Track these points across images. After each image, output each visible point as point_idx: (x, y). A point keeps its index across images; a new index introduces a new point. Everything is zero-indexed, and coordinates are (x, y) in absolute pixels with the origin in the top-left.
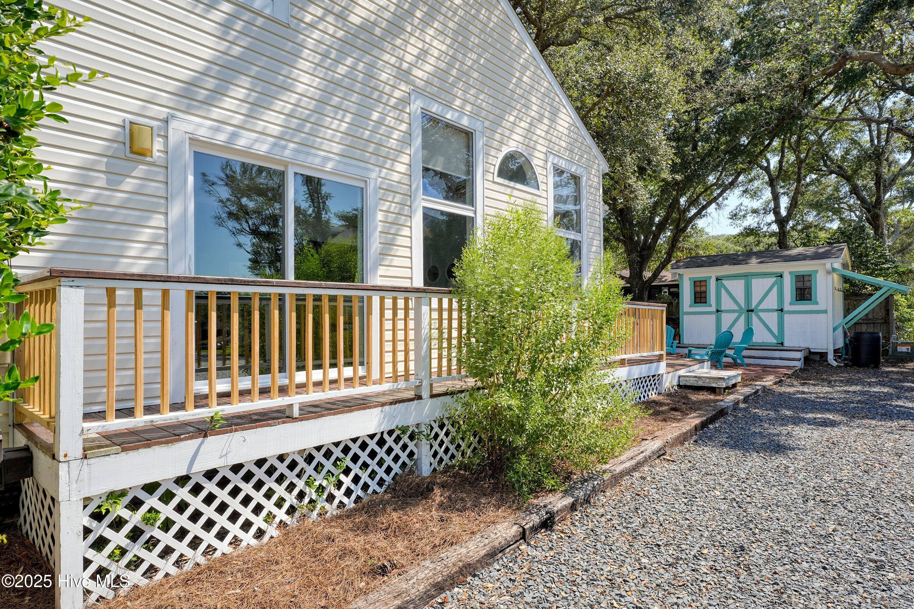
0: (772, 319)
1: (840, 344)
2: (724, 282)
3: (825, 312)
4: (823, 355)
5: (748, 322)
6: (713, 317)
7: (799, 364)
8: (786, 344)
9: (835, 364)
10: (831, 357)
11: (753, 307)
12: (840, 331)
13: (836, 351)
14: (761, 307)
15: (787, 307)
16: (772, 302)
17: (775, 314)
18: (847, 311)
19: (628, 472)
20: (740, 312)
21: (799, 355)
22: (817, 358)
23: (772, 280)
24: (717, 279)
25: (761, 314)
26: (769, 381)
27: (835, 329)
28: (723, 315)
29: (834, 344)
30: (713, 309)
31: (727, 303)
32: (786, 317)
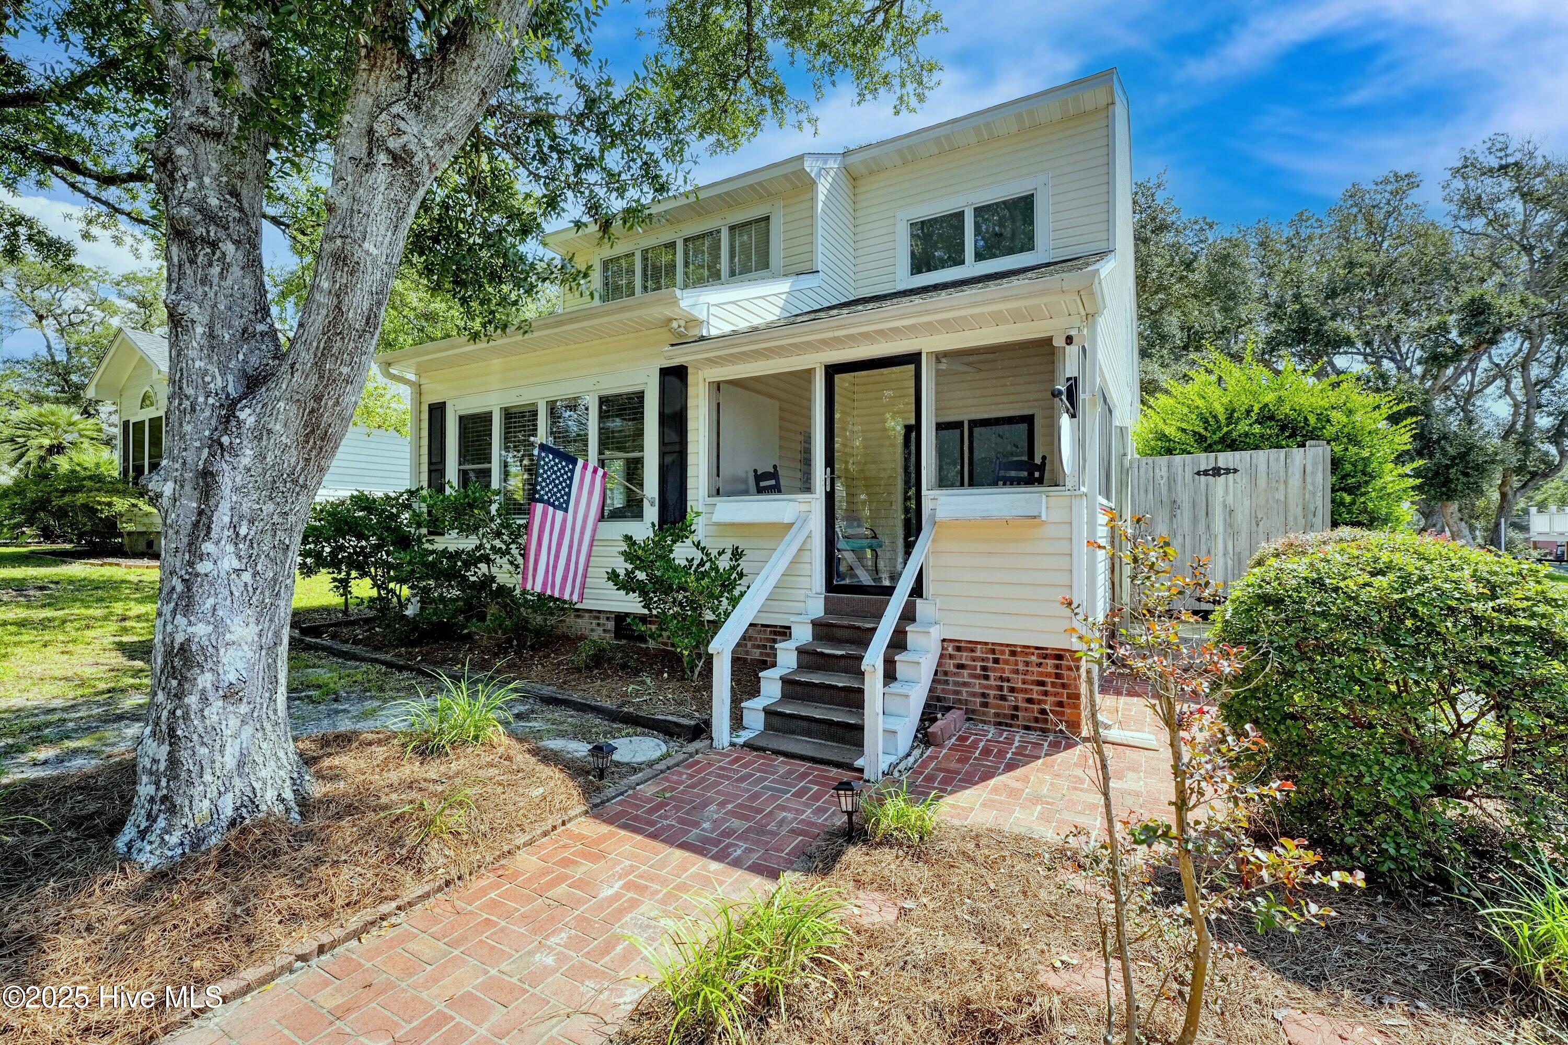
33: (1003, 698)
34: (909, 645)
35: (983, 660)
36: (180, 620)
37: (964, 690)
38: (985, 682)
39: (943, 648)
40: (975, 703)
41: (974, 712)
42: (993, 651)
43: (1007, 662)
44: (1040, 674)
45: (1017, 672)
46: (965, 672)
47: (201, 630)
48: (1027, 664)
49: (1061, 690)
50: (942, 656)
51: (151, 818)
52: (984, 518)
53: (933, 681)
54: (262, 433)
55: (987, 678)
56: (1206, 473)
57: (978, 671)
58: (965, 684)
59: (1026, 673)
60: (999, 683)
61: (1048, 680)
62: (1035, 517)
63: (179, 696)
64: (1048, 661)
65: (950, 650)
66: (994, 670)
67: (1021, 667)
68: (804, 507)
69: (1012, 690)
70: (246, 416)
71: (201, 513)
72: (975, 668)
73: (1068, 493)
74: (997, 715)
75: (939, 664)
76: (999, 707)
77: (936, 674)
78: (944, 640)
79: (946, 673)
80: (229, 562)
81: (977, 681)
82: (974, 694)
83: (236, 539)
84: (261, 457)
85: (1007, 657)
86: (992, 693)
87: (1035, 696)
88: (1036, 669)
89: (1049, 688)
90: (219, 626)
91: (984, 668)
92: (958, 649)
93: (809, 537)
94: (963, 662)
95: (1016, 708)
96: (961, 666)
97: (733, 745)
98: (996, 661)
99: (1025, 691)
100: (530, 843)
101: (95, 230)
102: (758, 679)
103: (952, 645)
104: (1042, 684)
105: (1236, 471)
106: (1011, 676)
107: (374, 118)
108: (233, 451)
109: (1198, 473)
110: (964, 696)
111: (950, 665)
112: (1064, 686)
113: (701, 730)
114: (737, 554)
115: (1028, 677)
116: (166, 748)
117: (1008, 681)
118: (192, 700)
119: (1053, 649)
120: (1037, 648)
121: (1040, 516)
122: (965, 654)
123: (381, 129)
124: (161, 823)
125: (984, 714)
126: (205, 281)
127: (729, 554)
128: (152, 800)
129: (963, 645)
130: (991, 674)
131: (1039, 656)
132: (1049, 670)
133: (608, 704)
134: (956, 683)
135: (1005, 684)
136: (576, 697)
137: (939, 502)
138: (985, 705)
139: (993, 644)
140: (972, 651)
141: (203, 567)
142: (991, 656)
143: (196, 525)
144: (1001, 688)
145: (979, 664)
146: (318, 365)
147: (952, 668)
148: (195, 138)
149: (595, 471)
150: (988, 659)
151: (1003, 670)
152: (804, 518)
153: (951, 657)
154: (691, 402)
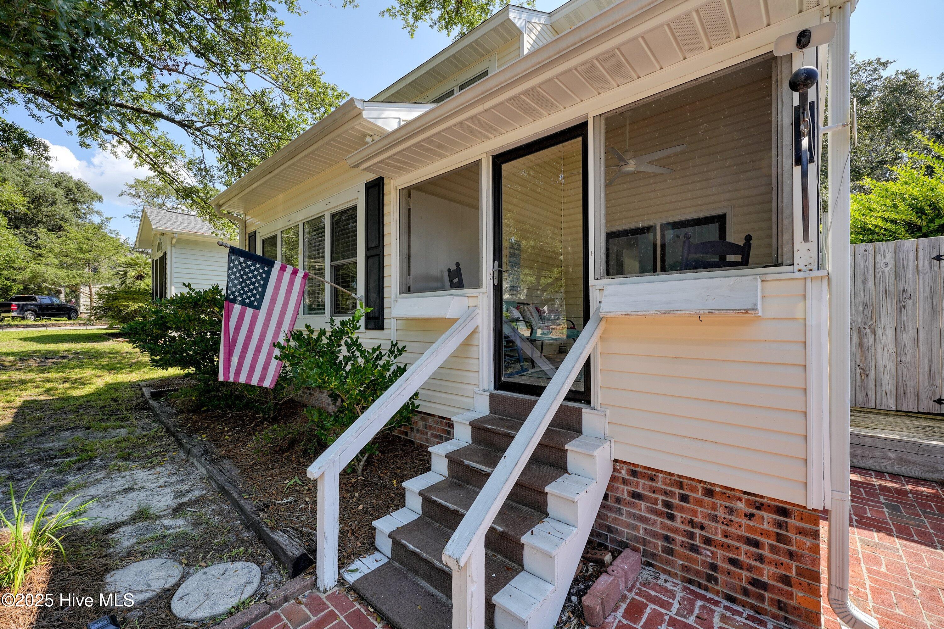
33: (694, 549)
34: (570, 467)
35: (666, 493)
37: (642, 526)
38: (669, 522)
39: (615, 470)
40: (655, 545)
41: (654, 556)
42: (680, 485)
43: (699, 503)
44: (751, 529)
45: (715, 519)
46: (643, 505)
48: (730, 511)
49: (786, 560)
50: (613, 479)
52: (664, 312)
53: (602, 506)
55: (671, 517)
57: (660, 507)
58: (642, 519)
59: (730, 523)
60: (689, 529)
61: (766, 541)
62: (746, 311)
64: (765, 514)
65: (624, 473)
66: (682, 510)
67: (721, 513)
68: (472, 302)
69: (708, 541)
72: (655, 502)
73: (800, 275)
74: (685, 568)
75: (610, 488)
76: (688, 559)
77: (606, 497)
78: (616, 461)
79: (618, 500)
81: (659, 519)
82: (654, 535)
85: (699, 495)
86: (679, 538)
87: (742, 558)
88: (745, 521)
89: (766, 552)
91: (667, 505)
92: (634, 473)
94: (640, 491)
95: (714, 567)
96: (636, 496)
98: (684, 498)
99: (728, 548)
101: (88, 141)
103: (625, 467)
104: (756, 544)
106: (706, 522)
110: (642, 534)
111: (623, 491)
112: (791, 555)
115: (732, 530)
117: (702, 528)
119: (772, 499)
120: (745, 493)
121: (755, 310)
122: (642, 481)
125: (667, 562)
129: (639, 469)
130: (678, 515)
131: (749, 504)
132: (766, 526)
134: (632, 516)
135: (698, 532)
137: (605, 292)
138: (670, 552)
139: (679, 476)
140: (652, 479)
142: (677, 491)
144: (691, 536)
145: (661, 498)
147: (625, 496)
150: (672, 494)
151: (695, 513)
152: (471, 313)
153: (625, 482)
154: (386, 210)
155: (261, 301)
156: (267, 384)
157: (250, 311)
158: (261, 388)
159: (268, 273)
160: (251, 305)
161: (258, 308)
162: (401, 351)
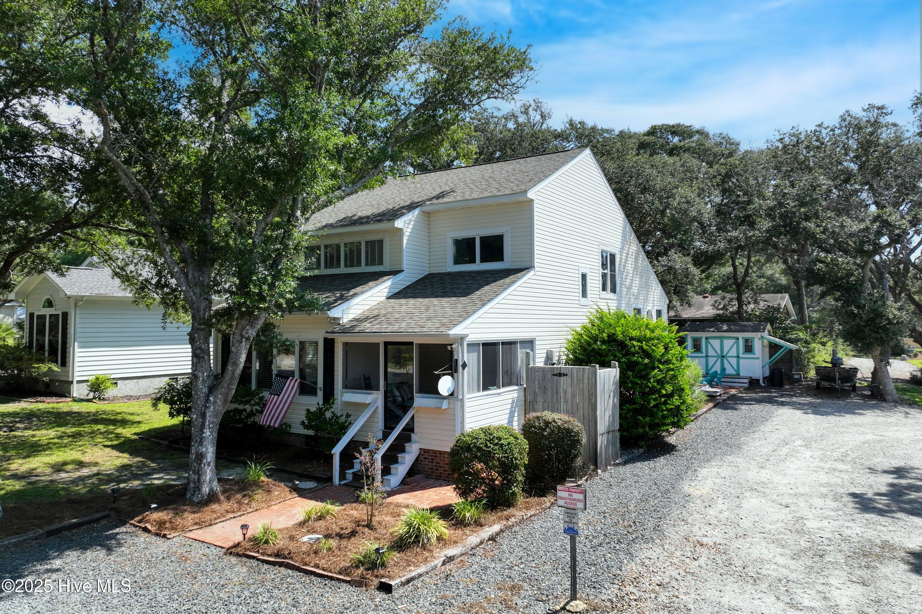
0: (734, 361)
1: (767, 374)
2: (710, 340)
3: (758, 358)
4: (758, 380)
5: (722, 363)
6: (704, 359)
7: (746, 385)
8: (741, 375)
9: (763, 385)
10: (761, 381)
11: (725, 354)
12: (767, 367)
13: (764, 378)
14: (728, 355)
15: (741, 355)
16: (733, 352)
17: (735, 359)
18: (771, 356)
19: (702, 415)
20: (718, 357)
21: (746, 381)
22: (756, 382)
23: (734, 341)
24: (706, 339)
25: (729, 359)
26: (733, 392)
27: (763, 367)
28: (709, 358)
29: (763, 374)
30: (704, 355)
31: (711, 352)
32: (741, 360)
33: (437, 470)
34: (406, 451)
36: (200, 447)
37: (426, 467)
38: (432, 464)
39: (420, 452)
40: (429, 471)
41: (429, 475)
42: (435, 453)
43: (438, 457)
45: (441, 460)
46: (427, 461)
47: (204, 449)
48: (444, 457)
50: (419, 455)
51: (195, 492)
52: (426, 407)
53: (415, 463)
54: (215, 402)
55: (433, 462)
56: (556, 375)
58: (427, 465)
59: (444, 461)
60: (436, 464)
63: (200, 464)
65: (422, 452)
66: (435, 460)
67: (442, 458)
68: (375, 396)
69: (440, 467)
70: (211, 399)
71: (203, 422)
72: (429, 459)
74: (435, 476)
75: (418, 457)
76: (436, 473)
77: (416, 461)
78: (419, 449)
79: (421, 461)
80: (208, 434)
81: (430, 464)
82: (429, 468)
83: (209, 428)
84: (214, 408)
85: (439, 455)
86: (434, 468)
87: (446, 469)
90: (207, 449)
91: (432, 459)
92: (426, 452)
93: (377, 407)
95: (441, 473)
96: (425, 458)
97: (340, 484)
98: (435, 456)
99: (444, 467)
100: (275, 504)
102: (353, 463)
103: (423, 450)
105: (567, 375)
106: (439, 462)
107: (242, 331)
108: (209, 407)
109: (554, 375)
110: (426, 469)
111: (422, 458)
113: (330, 479)
114: (348, 416)
116: (197, 476)
117: (439, 464)
118: (202, 465)
122: (428, 454)
123: (244, 333)
124: (197, 492)
125: (432, 475)
126: (202, 367)
127: (345, 416)
128: (194, 488)
129: (428, 451)
133: (299, 471)
134: (424, 465)
136: (288, 469)
137: (419, 399)
138: (432, 472)
139: (435, 450)
141: (204, 435)
143: (202, 425)
144: (437, 466)
145: (431, 457)
146: (228, 387)
148: (198, 331)
149: (296, 380)
150: (433, 456)
151: (437, 460)
152: (375, 401)
153: (423, 455)
154: (336, 350)
155: (281, 393)
156: (276, 426)
157: (276, 397)
158: (274, 428)
159: (286, 382)
160: (277, 395)
161: (279, 396)
162: (350, 416)
